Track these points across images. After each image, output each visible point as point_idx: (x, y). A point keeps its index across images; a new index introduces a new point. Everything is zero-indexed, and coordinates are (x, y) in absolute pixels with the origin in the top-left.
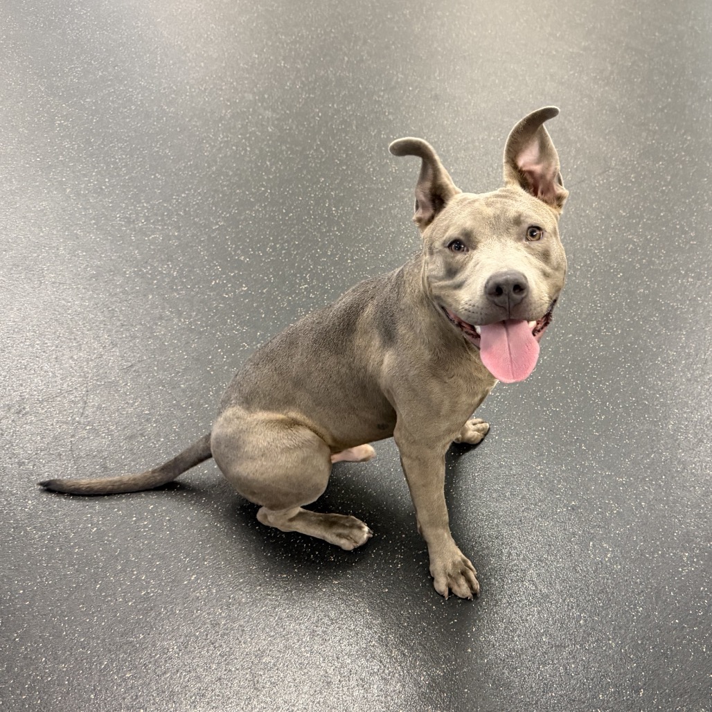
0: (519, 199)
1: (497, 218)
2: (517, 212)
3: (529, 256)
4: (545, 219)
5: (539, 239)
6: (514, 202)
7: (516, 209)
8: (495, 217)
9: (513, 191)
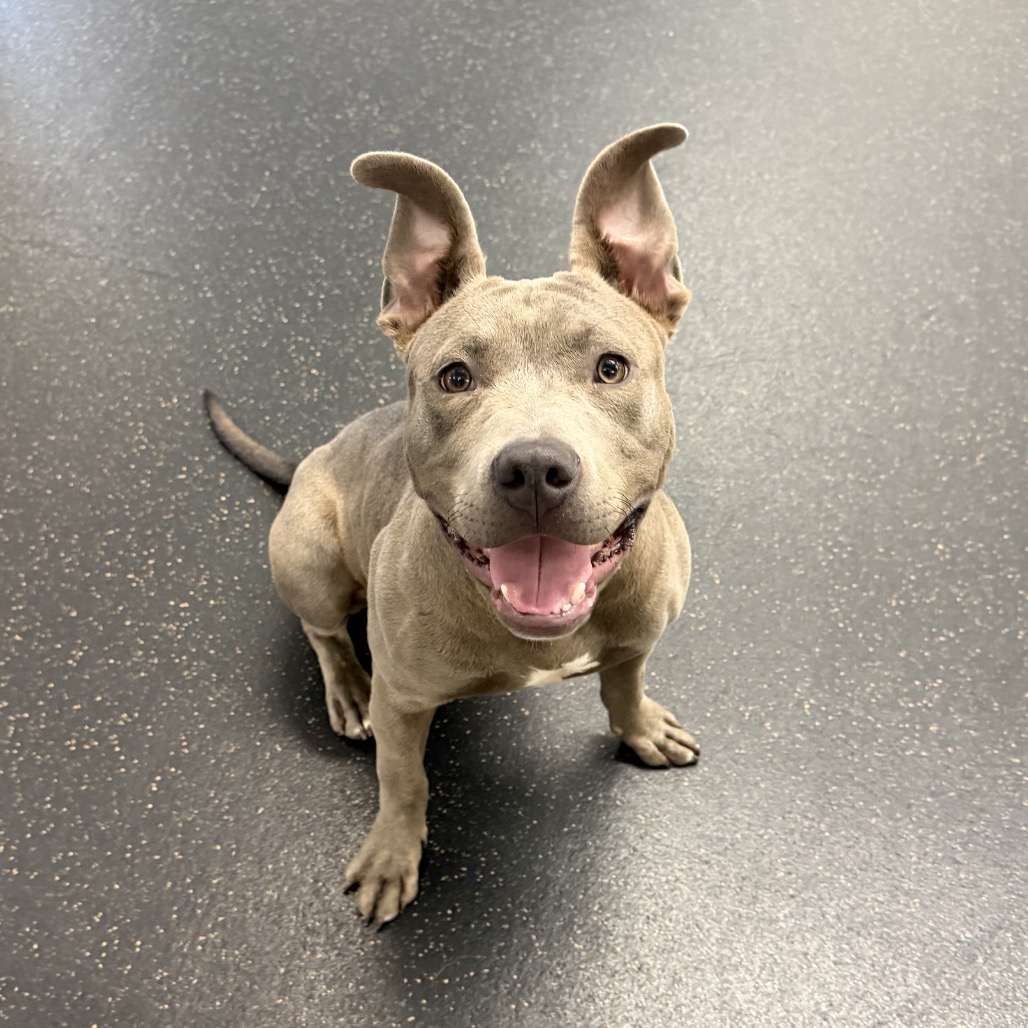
0: (590, 298)
1: (541, 329)
2: (583, 323)
3: (595, 412)
4: (639, 342)
5: (621, 380)
6: (579, 302)
7: (580, 317)
8: (536, 328)
9: (582, 280)
